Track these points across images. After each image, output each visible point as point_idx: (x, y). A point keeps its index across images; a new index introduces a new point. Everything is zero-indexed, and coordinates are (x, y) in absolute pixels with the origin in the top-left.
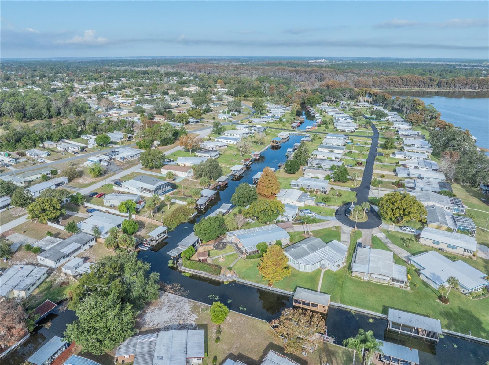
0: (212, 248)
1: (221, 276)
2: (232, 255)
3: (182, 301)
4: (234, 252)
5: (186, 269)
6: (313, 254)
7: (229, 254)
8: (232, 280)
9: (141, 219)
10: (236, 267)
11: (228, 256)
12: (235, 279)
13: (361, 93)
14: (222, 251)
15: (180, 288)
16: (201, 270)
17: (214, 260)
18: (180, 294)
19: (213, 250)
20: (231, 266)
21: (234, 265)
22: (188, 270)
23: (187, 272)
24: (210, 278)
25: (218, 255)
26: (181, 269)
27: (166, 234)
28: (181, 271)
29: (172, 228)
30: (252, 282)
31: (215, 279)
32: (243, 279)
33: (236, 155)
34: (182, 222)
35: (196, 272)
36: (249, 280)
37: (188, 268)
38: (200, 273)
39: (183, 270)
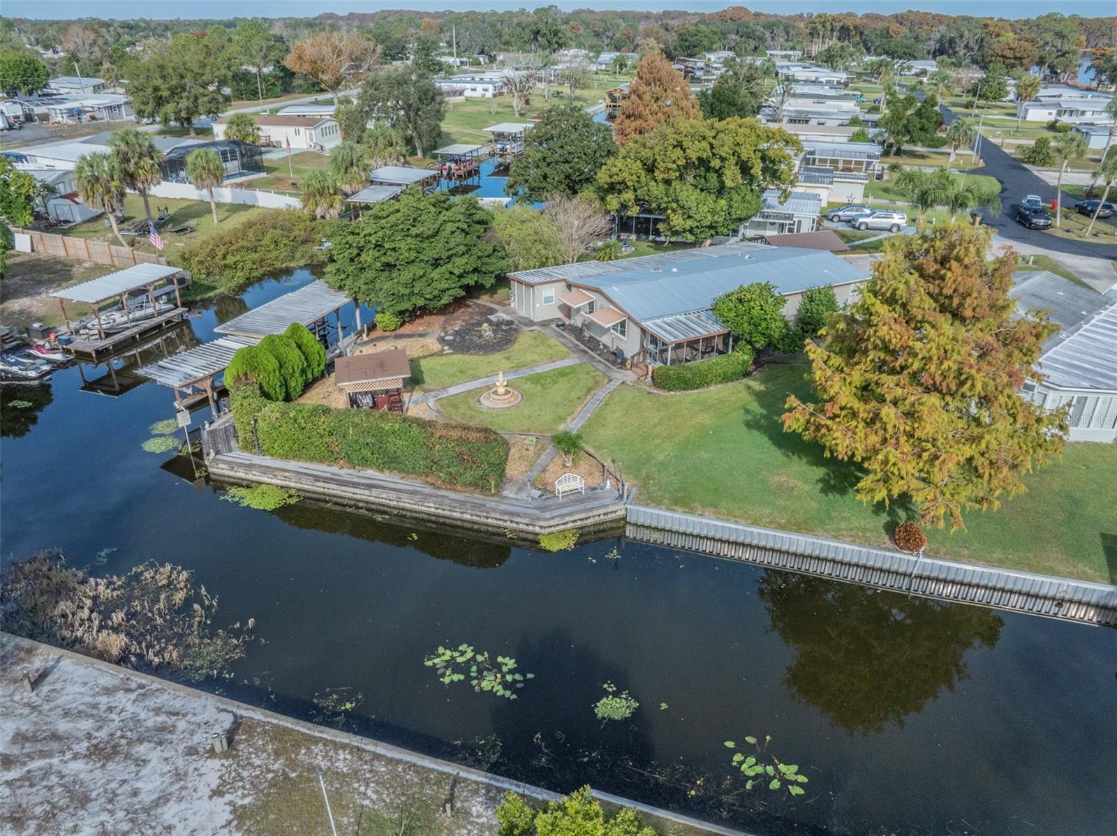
0: (436, 347)
1: (509, 492)
2: (562, 373)
3: (161, 735)
4: (571, 361)
5: (258, 460)
6: (1075, 337)
7: (539, 370)
8: (596, 516)
9: (61, 253)
10: (607, 433)
11: (537, 379)
12: (619, 510)
13: (820, 27)
14: (497, 357)
15: (188, 602)
16: (365, 463)
17: (453, 402)
18: (172, 654)
19: (440, 354)
20: (572, 425)
21: (590, 424)
22: (265, 470)
23: (265, 479)
24: (433, 510)
25: (475, 378)
26: (221, 466)
27: (179, 304)
28: (223, 479)
29: (221, 286)
30: (753, 524)
31: (471, 515)
32: (681, 510)
33: (497, 113)
34: (278, 265)
35: (326, 478)
36: (730, 515)
37: (268, 457)
38: (359, 484)
39: (235, 469)
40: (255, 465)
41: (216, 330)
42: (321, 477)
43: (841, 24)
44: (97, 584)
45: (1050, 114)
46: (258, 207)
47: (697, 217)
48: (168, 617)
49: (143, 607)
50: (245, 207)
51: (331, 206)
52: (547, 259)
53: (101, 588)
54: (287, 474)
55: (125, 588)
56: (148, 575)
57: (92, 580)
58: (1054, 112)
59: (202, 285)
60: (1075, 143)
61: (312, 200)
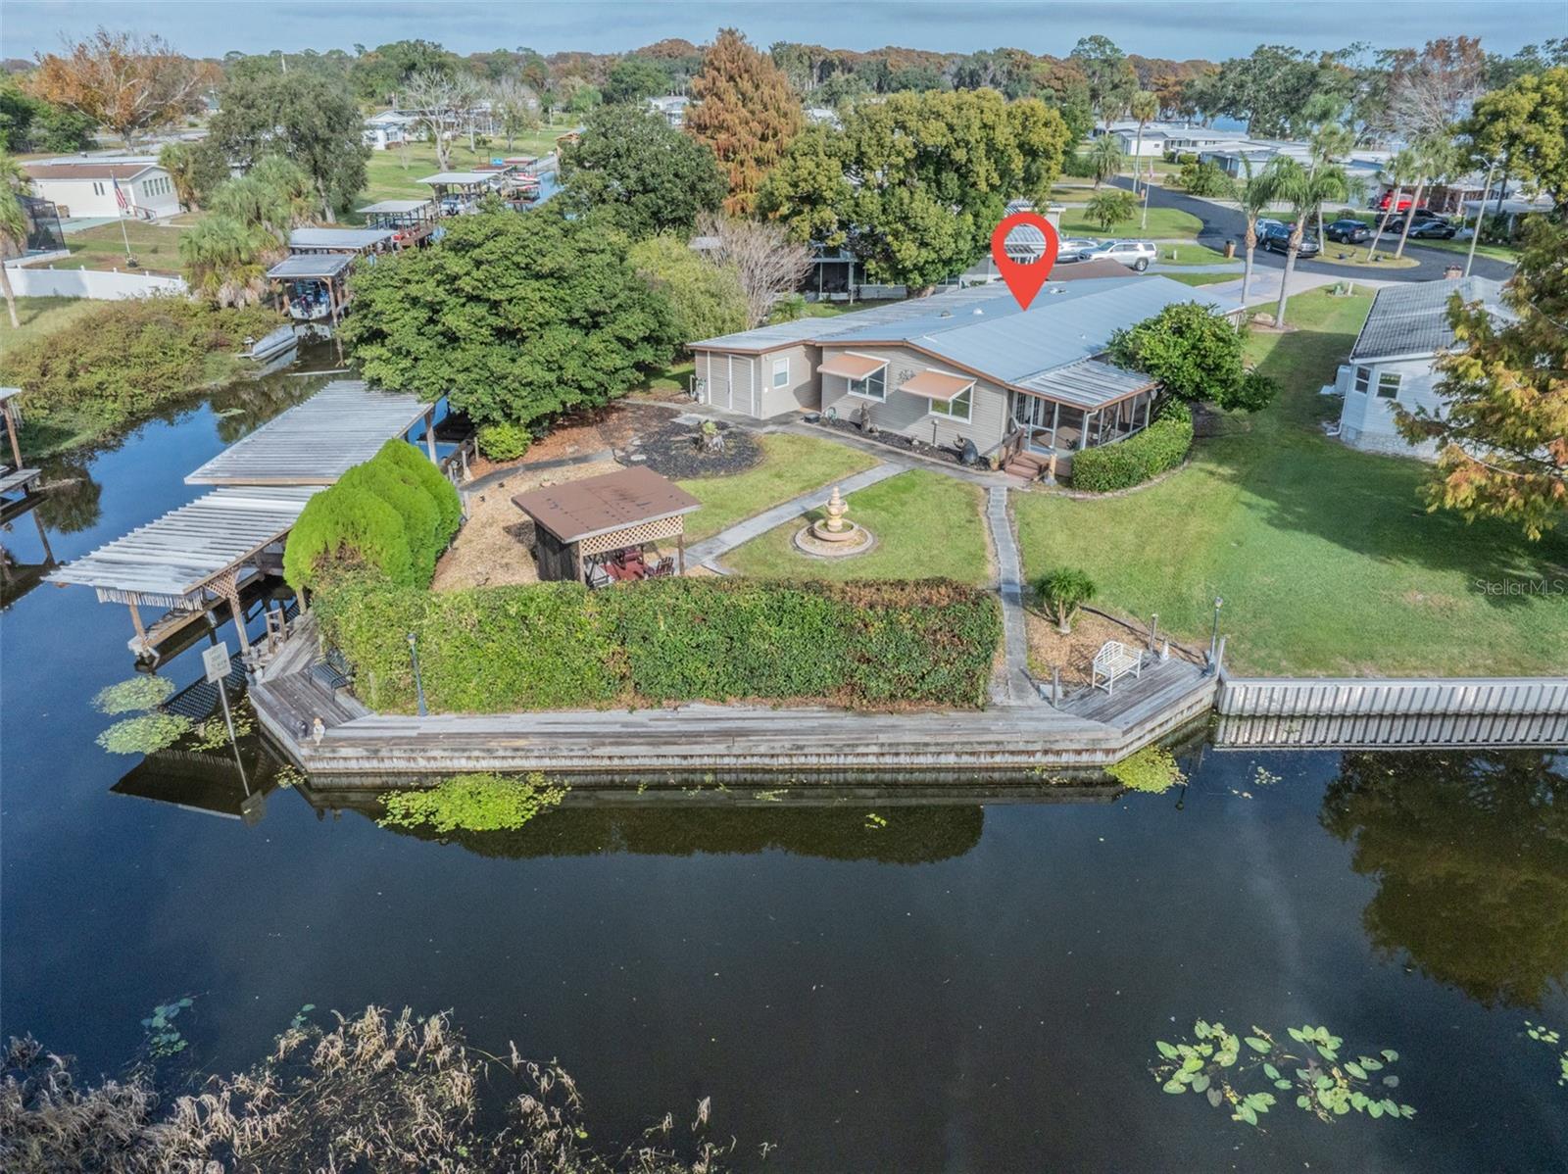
1: (1004, 697)
2: (896, 487)
4: (888, 469)
7: (850, 488)
11: (865, 501)
12: (1206, 696)
17: (752, 556)
20: (1004, 565)
21: (1032, 559)
23: (462, 764)
24: (872, 760)
25: (752, 514)
26: (345, 752)
27: (19, 463)
28: (344, 781)
29: (83, 429)
30: (1450, 675)
31: (958, 755)
32: (1321, 674)
33: (410, 168)
34: (179, 388)
35: (618, 735)
36: (1398, 669)
37: (452, 716)
38: (699, 734)
39: (384, 753)
40: (436, 736)
41: (189, 480)
42: (605, 735)
43: (822, 58)
44: (203, 1112)
45: (1157, 146)
46: (87, 300)
47: (936, 243)
48: (463, 1151)
49: (379, 1143)
50: (56, 301)
51: (247, 284)
52: (724, 322)
53: (221, 1119)
54: (520, 743)
55: (284, 1101)
56: (331, 1047)
57: (185, 1103)
58: (1161, 143)
59: (44, 429)
60: (1337, 138)
61: (209, 274)
